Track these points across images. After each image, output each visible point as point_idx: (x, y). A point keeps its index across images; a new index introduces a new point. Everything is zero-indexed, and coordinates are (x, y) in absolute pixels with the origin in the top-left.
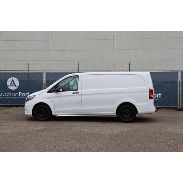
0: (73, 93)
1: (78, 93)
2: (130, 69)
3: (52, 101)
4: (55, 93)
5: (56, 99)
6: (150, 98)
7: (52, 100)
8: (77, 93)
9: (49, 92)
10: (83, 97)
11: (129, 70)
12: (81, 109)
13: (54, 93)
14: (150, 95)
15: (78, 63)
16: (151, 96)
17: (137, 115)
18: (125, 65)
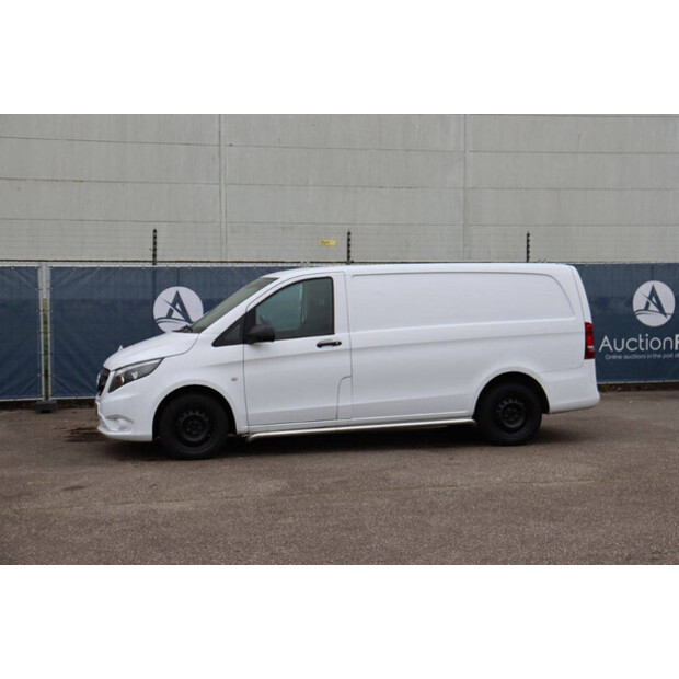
0: (320, 345)
1: (340, 343)
2: (349, 257)
3: (234, 380)
4: (246, 346)
5: (250, 371)
6: (588, 355)
7: (234, 376)
8: (334, 344)
9: (219, 342)
10: (357, 358)
11: (346, 260)
12: (350, 403)
13: (241, 346)
14: (587, 344)
15: (155, 231)
16: (591, 347)
17: (544, 416)
18: (332, 243)
